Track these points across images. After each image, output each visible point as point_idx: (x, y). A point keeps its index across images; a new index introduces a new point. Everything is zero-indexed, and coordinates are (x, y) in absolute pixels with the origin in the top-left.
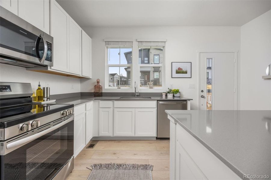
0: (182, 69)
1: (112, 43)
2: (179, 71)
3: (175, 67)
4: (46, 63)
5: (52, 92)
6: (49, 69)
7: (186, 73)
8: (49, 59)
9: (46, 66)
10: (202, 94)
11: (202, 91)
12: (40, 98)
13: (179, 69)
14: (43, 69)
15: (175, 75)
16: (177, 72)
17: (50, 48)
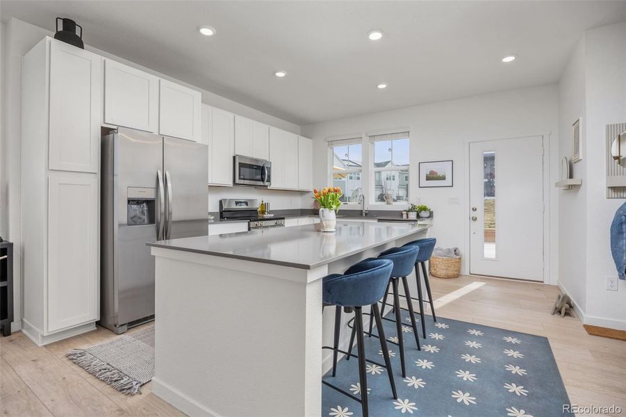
0: (436, 173)
1: (335, 142)
2: (431, 177)
3: (426, 170)
4: (267, 184)
5: (272, 208)
6: (269, 188)
7: (443, 178)
8: (269, 180)
9: (267, 186)
10: (474, 214)
11: (474, 210)
12: (263, 212)
13: (432, 172)
14: (265, 188)
15: (424, 182)
16: (428, 178)
17: (269, 172)
